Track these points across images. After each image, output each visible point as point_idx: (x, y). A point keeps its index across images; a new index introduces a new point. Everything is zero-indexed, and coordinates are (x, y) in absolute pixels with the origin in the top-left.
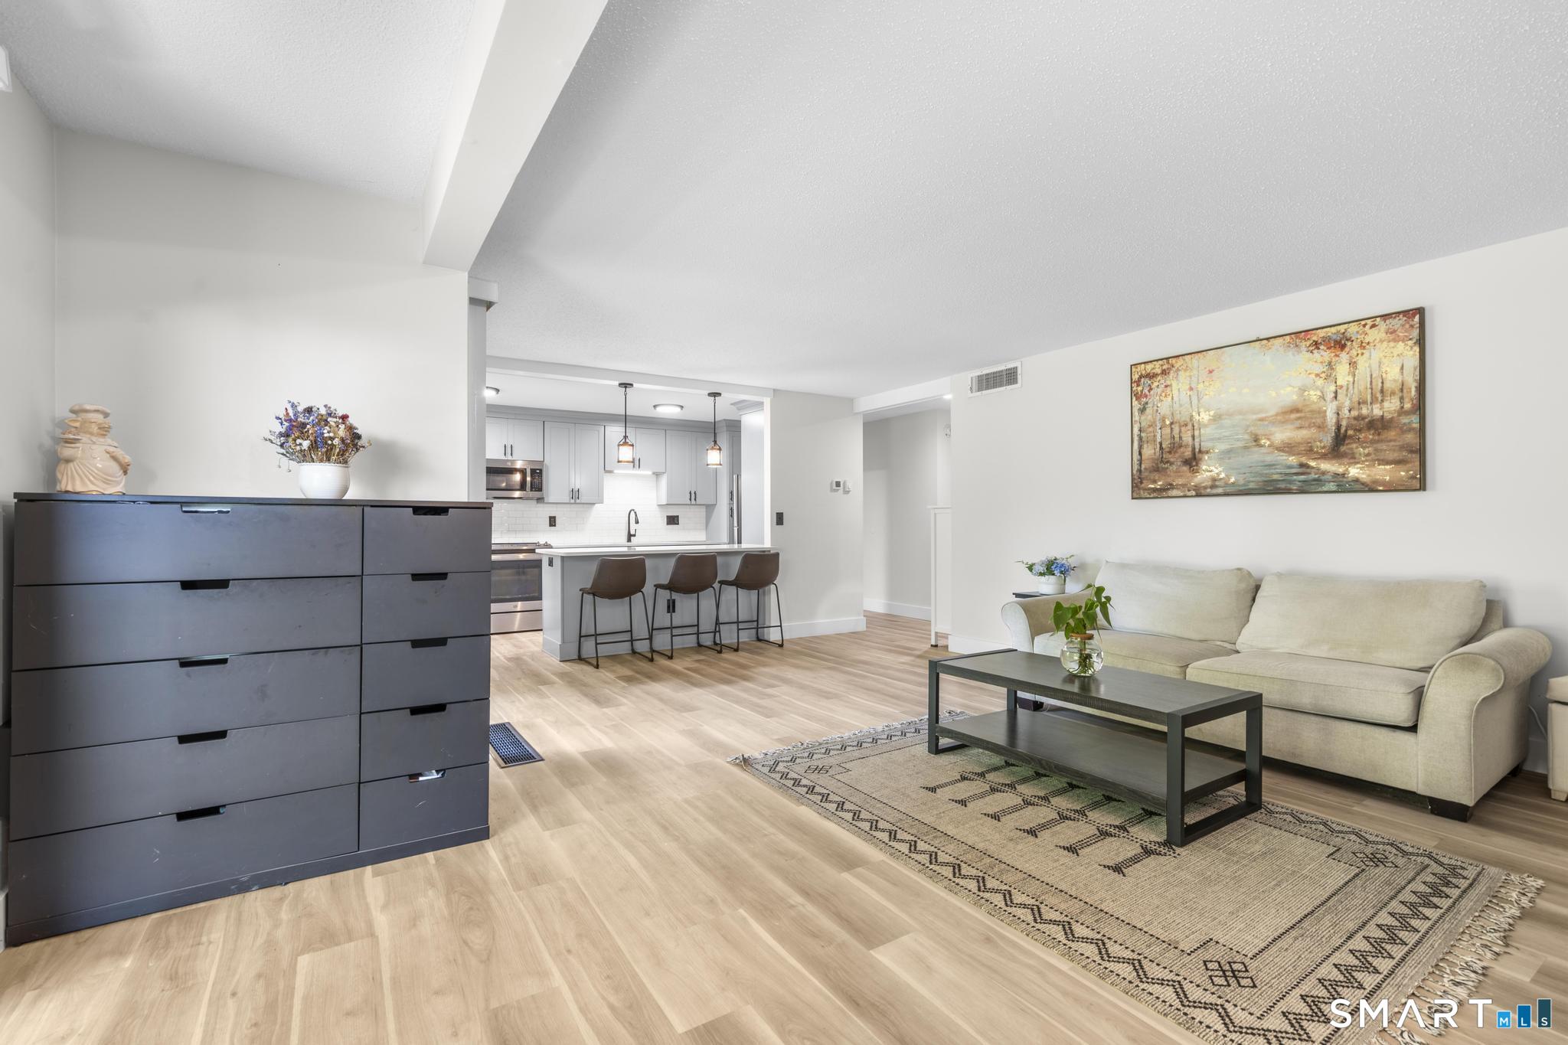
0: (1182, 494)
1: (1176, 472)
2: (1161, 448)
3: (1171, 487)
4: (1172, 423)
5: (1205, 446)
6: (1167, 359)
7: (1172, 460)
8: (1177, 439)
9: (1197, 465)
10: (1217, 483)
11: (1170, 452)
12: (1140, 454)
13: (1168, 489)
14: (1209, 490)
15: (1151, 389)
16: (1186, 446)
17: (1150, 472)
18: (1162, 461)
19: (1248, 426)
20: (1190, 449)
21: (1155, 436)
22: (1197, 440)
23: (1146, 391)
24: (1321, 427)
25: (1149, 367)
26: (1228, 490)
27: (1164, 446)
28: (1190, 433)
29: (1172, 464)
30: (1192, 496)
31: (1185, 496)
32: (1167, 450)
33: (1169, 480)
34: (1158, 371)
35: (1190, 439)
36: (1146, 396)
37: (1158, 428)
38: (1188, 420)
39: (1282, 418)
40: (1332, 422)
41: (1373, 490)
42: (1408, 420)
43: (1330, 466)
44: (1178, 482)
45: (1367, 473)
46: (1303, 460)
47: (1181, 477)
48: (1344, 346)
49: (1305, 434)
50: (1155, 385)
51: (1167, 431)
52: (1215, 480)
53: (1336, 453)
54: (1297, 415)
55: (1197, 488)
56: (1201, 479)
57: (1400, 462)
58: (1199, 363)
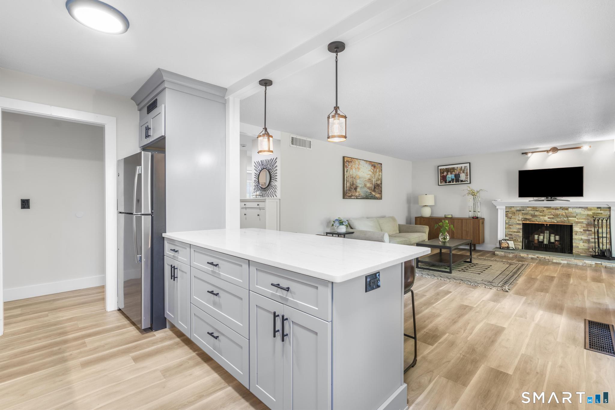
1: (353, 191)
2: (350, 184)
3: (352, 196)
4: (352, 177)
5: (358, 185)
6: (352, 158)
8: (353, 182)
9: (356, 190)
11: (352, 185)
12: (346, 185)
13: (351, 196)
14: (358, 197)
15: (348, 166)
17: (348, 191)
18: (350, 188)
19: (364, 182)
21: (349, 180)
22: (357, 183)
23: (347, 166)
24: (373, 184)
25: (348, 158)
26: (362, 197)
28: (355, 181)
29: (352, 189)
30: (356, 199)
31: (354, 199)
34: (350, 161)
36: (347, 167)
38: (355, 177)
39: (368, 181)
40: (374, 183)
41: (378, 199)
42: (381, 185)
43: (374, 193)
44: (353, 194)
45: (378, 196)
46: (371, 191)
47: (354, 193)
48: (375, 167)
49: (371, 185)
50: (349, 165)
51: (351, 179)
52: (359, 195)
53: (374, 191)
54: (370, 181)
55: (356, 197)
56: (357, 194)
57: (380, 194)
58: (357, 162)
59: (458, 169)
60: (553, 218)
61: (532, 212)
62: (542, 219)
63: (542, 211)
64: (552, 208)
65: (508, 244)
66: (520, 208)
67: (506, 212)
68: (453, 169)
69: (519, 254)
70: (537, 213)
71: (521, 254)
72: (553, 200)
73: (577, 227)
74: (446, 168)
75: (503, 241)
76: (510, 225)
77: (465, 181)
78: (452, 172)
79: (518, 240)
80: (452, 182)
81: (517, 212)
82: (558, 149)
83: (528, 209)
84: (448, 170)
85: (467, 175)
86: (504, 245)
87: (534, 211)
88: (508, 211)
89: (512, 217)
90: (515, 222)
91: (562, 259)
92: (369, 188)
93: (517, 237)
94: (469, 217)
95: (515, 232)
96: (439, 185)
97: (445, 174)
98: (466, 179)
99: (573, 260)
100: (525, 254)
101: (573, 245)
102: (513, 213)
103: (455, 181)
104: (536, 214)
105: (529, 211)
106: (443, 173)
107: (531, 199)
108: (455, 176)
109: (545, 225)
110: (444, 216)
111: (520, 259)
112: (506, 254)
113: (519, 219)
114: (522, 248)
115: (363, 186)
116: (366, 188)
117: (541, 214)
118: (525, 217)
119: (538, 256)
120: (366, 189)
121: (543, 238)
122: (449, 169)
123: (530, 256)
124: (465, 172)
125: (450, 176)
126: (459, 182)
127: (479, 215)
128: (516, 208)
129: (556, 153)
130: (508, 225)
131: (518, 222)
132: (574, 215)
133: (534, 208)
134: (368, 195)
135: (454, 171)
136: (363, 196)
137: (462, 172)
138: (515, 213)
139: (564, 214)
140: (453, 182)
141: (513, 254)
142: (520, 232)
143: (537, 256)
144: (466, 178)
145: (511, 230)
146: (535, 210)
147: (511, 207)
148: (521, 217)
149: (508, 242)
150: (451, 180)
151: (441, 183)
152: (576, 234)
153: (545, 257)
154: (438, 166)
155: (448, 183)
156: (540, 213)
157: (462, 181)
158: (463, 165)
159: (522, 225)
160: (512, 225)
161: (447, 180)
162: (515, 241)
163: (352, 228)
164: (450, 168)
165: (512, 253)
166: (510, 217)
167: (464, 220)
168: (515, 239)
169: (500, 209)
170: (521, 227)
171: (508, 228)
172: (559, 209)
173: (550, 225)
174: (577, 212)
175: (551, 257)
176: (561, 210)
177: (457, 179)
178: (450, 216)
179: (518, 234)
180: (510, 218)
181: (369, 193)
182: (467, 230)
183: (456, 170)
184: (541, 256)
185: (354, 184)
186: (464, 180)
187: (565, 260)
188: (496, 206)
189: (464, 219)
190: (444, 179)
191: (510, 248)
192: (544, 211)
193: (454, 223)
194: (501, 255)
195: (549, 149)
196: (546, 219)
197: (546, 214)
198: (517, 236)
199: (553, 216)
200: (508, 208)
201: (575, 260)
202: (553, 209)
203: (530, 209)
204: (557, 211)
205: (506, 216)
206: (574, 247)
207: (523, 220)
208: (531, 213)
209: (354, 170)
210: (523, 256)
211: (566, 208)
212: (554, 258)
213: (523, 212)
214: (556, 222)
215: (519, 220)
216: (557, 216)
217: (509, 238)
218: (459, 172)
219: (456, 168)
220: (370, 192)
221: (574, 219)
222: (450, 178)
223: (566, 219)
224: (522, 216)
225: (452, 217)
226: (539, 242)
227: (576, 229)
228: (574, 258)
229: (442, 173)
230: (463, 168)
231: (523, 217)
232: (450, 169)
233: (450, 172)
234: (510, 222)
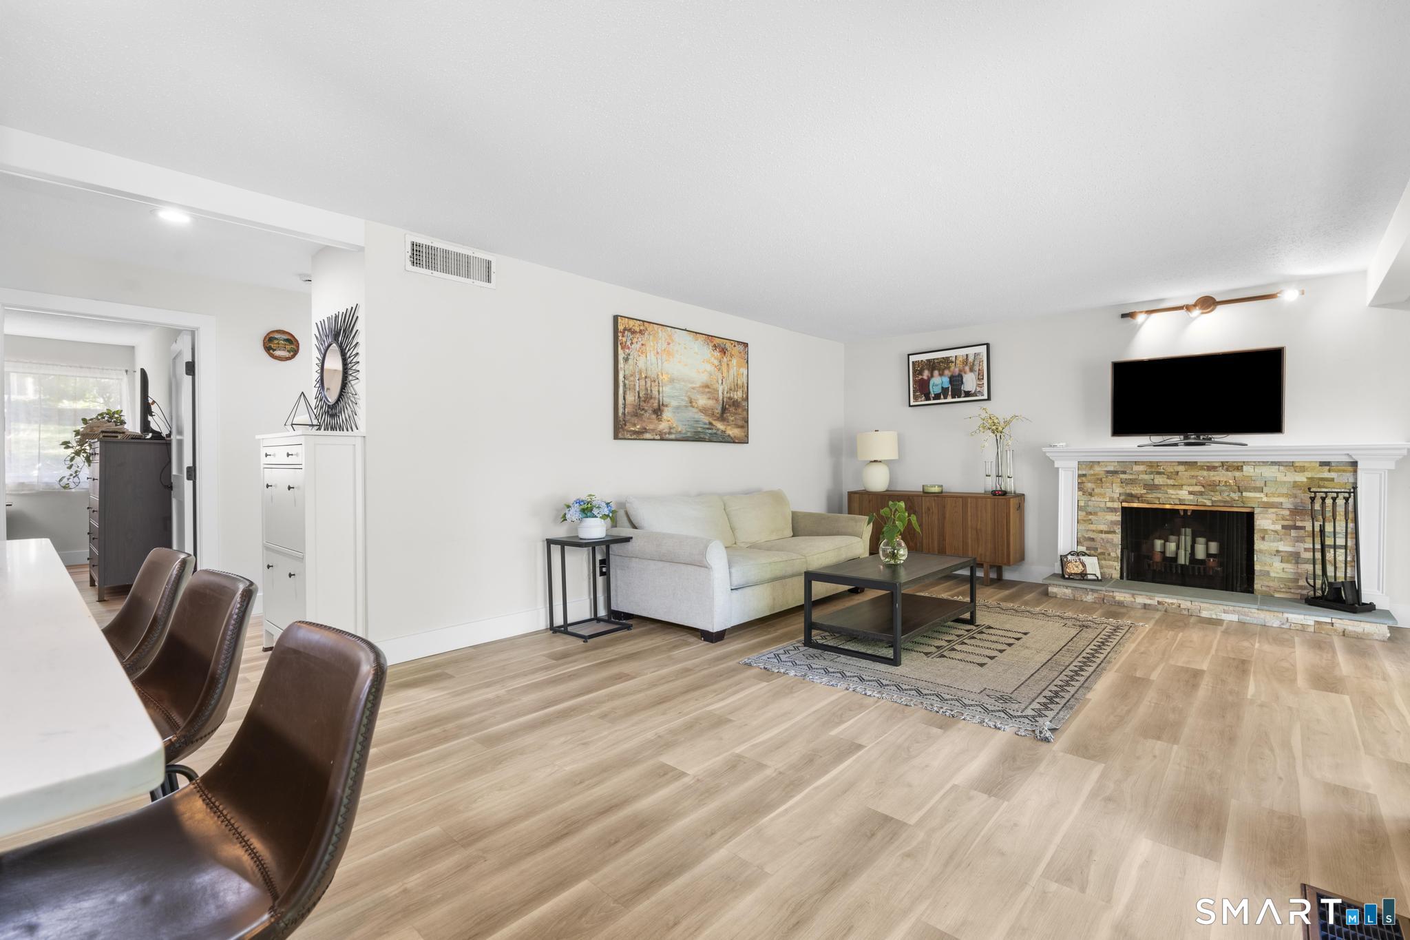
0: (652, 437)
1: (648, 419)
2: (639, 397)
3: (644, 431)
4: (646, 377)
5: (666, 400)
6: (643, 321)
7: (646, 408)
8: (649, 391)
9: (661, 415)
10: (672, 431)
11: (645, 401)
12: (624, 399)
13: (643, 433)
14: (667, 435)
15: (632, 343)
16: (655, 398)
17: (632, 416)
18: (639, 408)
19: (687, 392)
20: (657, 401)
21: (635, 385)
22: (661, 395)
23: (628, 343)
24: (717, 400)
25: (631, 323)
26: (679, 436)
27: (641, 395)
28: (656, 389)
29: (646, 411)
30: (658, 440)
31: (654, 439)
32: (643, 399)
33: (644, 425)
34: (638, 330)
35: (657, 393)
36: (629, 348)
37: (637, 378)
38: (656, 377)
39: (701, 389)
40: (721, 398)
41: (734, 442)
42: (744, 404)
43: (720, 426)
44: (650, 427)
45: (733, 432)
46: (711, 420)
47: (651, 422)
48: (725, 353)
49: (711, 403)
50: (635, 340)
51: (643, 382)
52: (670, 428)
53: (722, 418)
54: (707, 390)
55: (661, 433)
56: (663, 426)
57: (742, 427)
58: (662, 333)
59: (958, 362)
60: (1201, 493)
61: (1146, 477)
62: (1173, 497)
63: (1172, 472)
64: (1199, 464)
65: (1084, 565)
66: (1115, 466)
67: (1079, 476)
68: (947, 360)
69: (1111, 594)
70: (1159, 480)
71: (1116, 594)
72: (1203, 444)
73: (1266, 519)
74: (928, 361)
75: (1070, 557)
76: (1090, 513)
77: (975, 394)
78: (944, 370)
79: (1109, 554)
80: (942, 397)
81: (1107, 477)
82: (1217, 300)
83: (1136, 468)
84: (932, 366)
85: (980, 379)
86: (1074, 568)
87: (1151, 473)
88: (1084, 475)
89: (1096, 490)
90: (1102, 505)
91: (1225, 608)
92: (704, 410)
93: (1108, 545)
94: (985, 492)
95: (1101, 532)
96: (910, 406)
97: (926, 374)
98: (978, 389)
99: (1256, 611)
100: (1127, 595)
101: (1255, 568)
102: (1098, 479)
103: (950, 393)
104: (1156, 482)
105: (1139, 473)
106: (921, 373)
107: (1144, 440)
108: (951, 382)
109: (1182, 513)
110: (922, 490)
111: (1113, 609)
112: (1078, 595)
113: (1112, 497)
114: (1122, 577)
115: (684, 403)
116: (695, 410)
117: (1171, 482)
118: (1128, 491)
119: (1160, 600)
120: (693, 414)
121: (1175, 547)
122: (936, 361)
123: (1141, 599)
124: (976, 368)
125: (938, 382)
126: (959, 397)
127: (1010, 485)
128: (1106, 466)
129: (1213, 312)
130: (1085, 514)
131: (1110, 505)
132: (1259, 484)
133: (1151, 467)
134: (699, 429)
135: (949, 368)
136: (684, 432)
137: (967, 368)
138: (1101, 480)
139: (1231, 481)
140: (945, 398)
141: (1096, 595)
142: (1114, 532)
143: (1157, 599)
144: (978, 385)
145: (1093, 527)
146: (1153, 470)
147: (1092, 464)
148: (1117, 490)
149: (1084, 558)
150: (940, 391)
151: (916, 398)
152: (1263, 538)
153: (1180, 602)
154: (909, 355)
155: (934, 399)
156: (1168, 478)
157: (968, 394)
158: (971, 351)
159: (1119, 513)
160: (1095, 514)
161: (930, 392)
162: (1101, 556)
163: (635, 527)
164: (938, 359)
165: (1092, 590)
166: (1089, 491)
167: (969, 500)
168: (1102, 551)
169: (1062, 468)
170: (1117, 517)
171: (1083, 520)
172: (1217, 467)
173: (1194, 511)
174: (1265, 477)
175: (1197, 603)
176: (1224, 472)
177: (956, 389)
178: (936, 489)
179: (1110, 536)
180: (1091, 495)
181: (705, 424)
182: (979, 527)
183: (953, 364)
184: (1168, 600)
185: (651, 398)
186: (973, 391)
187: (1234, 612)
188: (1053, 462)
189: (971, 497)
190: (922, 389)
191: (1090, 577)
192: (1177, 472)
193: (944, 507)
194: (1063, 597)
195: (1192, 302)
196: (1181, 496)
197: (1183, 483)
198: (1108, 542)
199: (1203, 486)
200: (1084, 466)
201: (1259, 612)
202: (1202, 468)
203: (1142, 468)
204: (1212, 473)
205: (1080, 489)
206: (1256, 573)
207: (1122, 498)
208: (1145, 480)
209: (652, 357)
210: (1122, 599)
211: (1235, 464)
212: (1202, 605)
213: (1123, 476)
214: (1209, 503)
215: (1112, 500)
216: (1212, 486)
217: (1088, 548)
218: (960, 371)
219: (954, 359)
220: (707, 422)
221: (1258, 495)
222: (937, 385)
223: (1235, 496)
224: (1121, 486)
225: (942, 492)
226: (1165, 558)
227: (1263, 522)
228: (1256, 607)
229: (918, 374)
230: (971, 359)
231: (1122, 490)
232: (939, 363)
233: (939, 371)
234: (1090, 503)
